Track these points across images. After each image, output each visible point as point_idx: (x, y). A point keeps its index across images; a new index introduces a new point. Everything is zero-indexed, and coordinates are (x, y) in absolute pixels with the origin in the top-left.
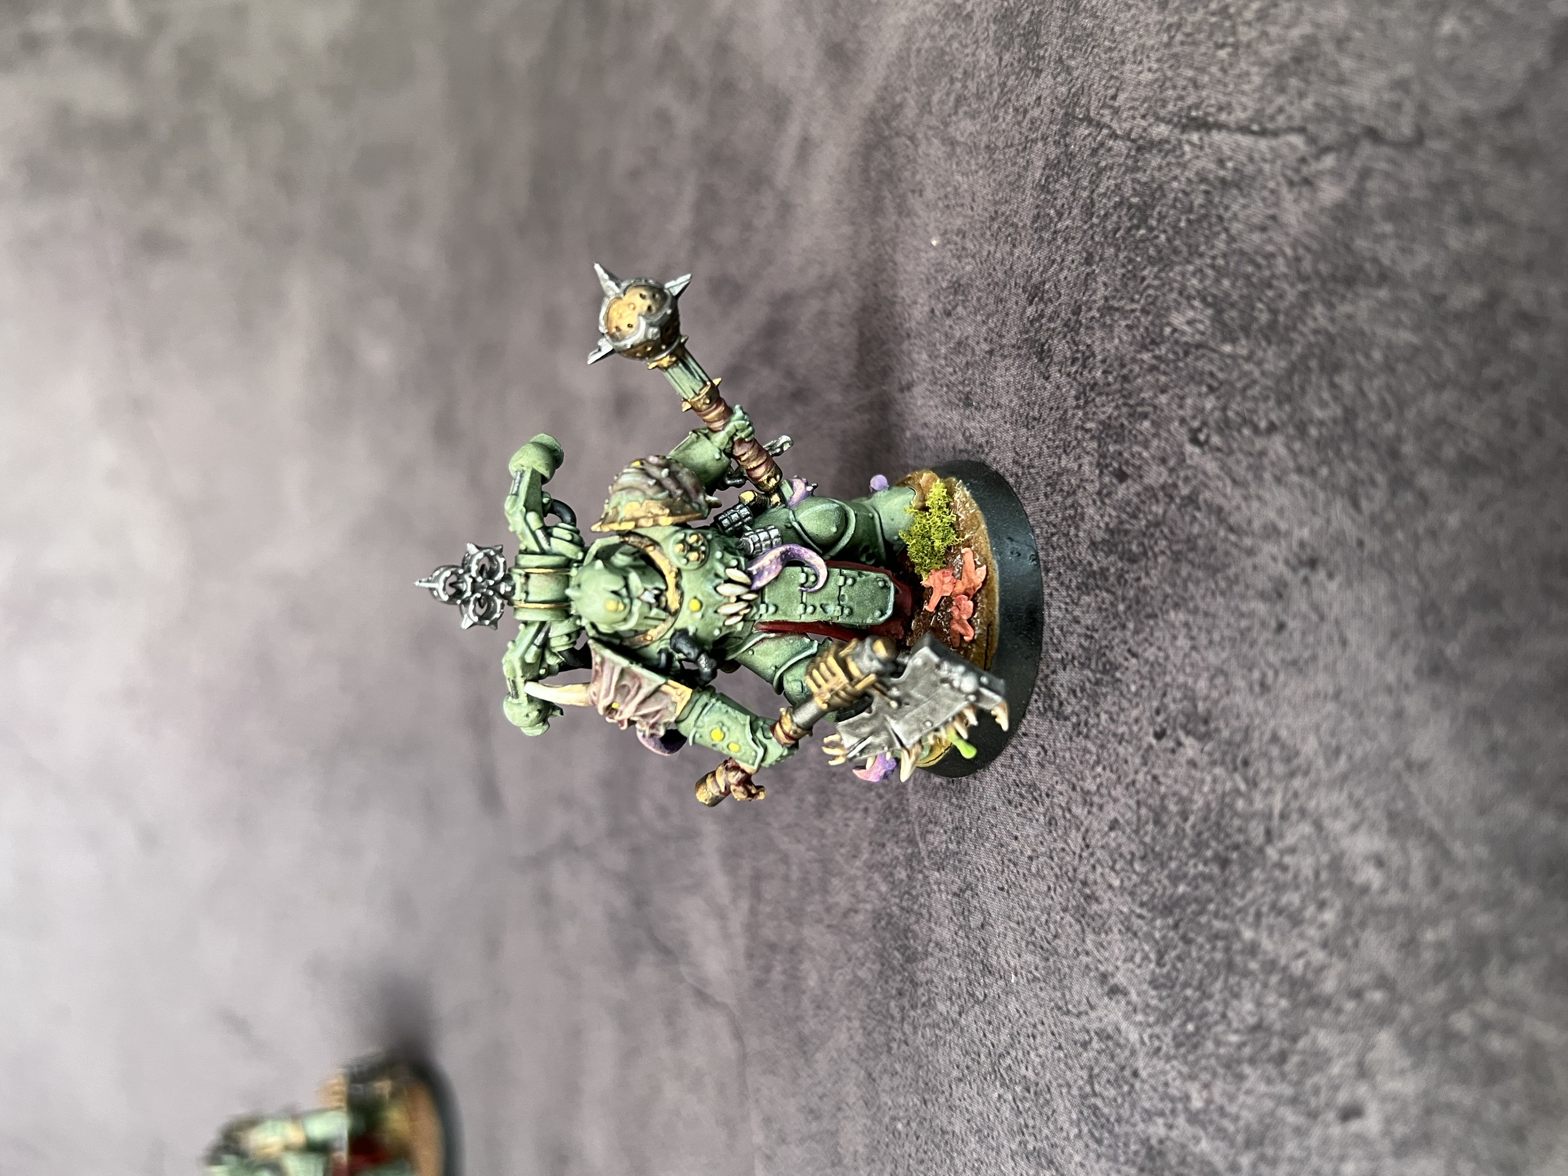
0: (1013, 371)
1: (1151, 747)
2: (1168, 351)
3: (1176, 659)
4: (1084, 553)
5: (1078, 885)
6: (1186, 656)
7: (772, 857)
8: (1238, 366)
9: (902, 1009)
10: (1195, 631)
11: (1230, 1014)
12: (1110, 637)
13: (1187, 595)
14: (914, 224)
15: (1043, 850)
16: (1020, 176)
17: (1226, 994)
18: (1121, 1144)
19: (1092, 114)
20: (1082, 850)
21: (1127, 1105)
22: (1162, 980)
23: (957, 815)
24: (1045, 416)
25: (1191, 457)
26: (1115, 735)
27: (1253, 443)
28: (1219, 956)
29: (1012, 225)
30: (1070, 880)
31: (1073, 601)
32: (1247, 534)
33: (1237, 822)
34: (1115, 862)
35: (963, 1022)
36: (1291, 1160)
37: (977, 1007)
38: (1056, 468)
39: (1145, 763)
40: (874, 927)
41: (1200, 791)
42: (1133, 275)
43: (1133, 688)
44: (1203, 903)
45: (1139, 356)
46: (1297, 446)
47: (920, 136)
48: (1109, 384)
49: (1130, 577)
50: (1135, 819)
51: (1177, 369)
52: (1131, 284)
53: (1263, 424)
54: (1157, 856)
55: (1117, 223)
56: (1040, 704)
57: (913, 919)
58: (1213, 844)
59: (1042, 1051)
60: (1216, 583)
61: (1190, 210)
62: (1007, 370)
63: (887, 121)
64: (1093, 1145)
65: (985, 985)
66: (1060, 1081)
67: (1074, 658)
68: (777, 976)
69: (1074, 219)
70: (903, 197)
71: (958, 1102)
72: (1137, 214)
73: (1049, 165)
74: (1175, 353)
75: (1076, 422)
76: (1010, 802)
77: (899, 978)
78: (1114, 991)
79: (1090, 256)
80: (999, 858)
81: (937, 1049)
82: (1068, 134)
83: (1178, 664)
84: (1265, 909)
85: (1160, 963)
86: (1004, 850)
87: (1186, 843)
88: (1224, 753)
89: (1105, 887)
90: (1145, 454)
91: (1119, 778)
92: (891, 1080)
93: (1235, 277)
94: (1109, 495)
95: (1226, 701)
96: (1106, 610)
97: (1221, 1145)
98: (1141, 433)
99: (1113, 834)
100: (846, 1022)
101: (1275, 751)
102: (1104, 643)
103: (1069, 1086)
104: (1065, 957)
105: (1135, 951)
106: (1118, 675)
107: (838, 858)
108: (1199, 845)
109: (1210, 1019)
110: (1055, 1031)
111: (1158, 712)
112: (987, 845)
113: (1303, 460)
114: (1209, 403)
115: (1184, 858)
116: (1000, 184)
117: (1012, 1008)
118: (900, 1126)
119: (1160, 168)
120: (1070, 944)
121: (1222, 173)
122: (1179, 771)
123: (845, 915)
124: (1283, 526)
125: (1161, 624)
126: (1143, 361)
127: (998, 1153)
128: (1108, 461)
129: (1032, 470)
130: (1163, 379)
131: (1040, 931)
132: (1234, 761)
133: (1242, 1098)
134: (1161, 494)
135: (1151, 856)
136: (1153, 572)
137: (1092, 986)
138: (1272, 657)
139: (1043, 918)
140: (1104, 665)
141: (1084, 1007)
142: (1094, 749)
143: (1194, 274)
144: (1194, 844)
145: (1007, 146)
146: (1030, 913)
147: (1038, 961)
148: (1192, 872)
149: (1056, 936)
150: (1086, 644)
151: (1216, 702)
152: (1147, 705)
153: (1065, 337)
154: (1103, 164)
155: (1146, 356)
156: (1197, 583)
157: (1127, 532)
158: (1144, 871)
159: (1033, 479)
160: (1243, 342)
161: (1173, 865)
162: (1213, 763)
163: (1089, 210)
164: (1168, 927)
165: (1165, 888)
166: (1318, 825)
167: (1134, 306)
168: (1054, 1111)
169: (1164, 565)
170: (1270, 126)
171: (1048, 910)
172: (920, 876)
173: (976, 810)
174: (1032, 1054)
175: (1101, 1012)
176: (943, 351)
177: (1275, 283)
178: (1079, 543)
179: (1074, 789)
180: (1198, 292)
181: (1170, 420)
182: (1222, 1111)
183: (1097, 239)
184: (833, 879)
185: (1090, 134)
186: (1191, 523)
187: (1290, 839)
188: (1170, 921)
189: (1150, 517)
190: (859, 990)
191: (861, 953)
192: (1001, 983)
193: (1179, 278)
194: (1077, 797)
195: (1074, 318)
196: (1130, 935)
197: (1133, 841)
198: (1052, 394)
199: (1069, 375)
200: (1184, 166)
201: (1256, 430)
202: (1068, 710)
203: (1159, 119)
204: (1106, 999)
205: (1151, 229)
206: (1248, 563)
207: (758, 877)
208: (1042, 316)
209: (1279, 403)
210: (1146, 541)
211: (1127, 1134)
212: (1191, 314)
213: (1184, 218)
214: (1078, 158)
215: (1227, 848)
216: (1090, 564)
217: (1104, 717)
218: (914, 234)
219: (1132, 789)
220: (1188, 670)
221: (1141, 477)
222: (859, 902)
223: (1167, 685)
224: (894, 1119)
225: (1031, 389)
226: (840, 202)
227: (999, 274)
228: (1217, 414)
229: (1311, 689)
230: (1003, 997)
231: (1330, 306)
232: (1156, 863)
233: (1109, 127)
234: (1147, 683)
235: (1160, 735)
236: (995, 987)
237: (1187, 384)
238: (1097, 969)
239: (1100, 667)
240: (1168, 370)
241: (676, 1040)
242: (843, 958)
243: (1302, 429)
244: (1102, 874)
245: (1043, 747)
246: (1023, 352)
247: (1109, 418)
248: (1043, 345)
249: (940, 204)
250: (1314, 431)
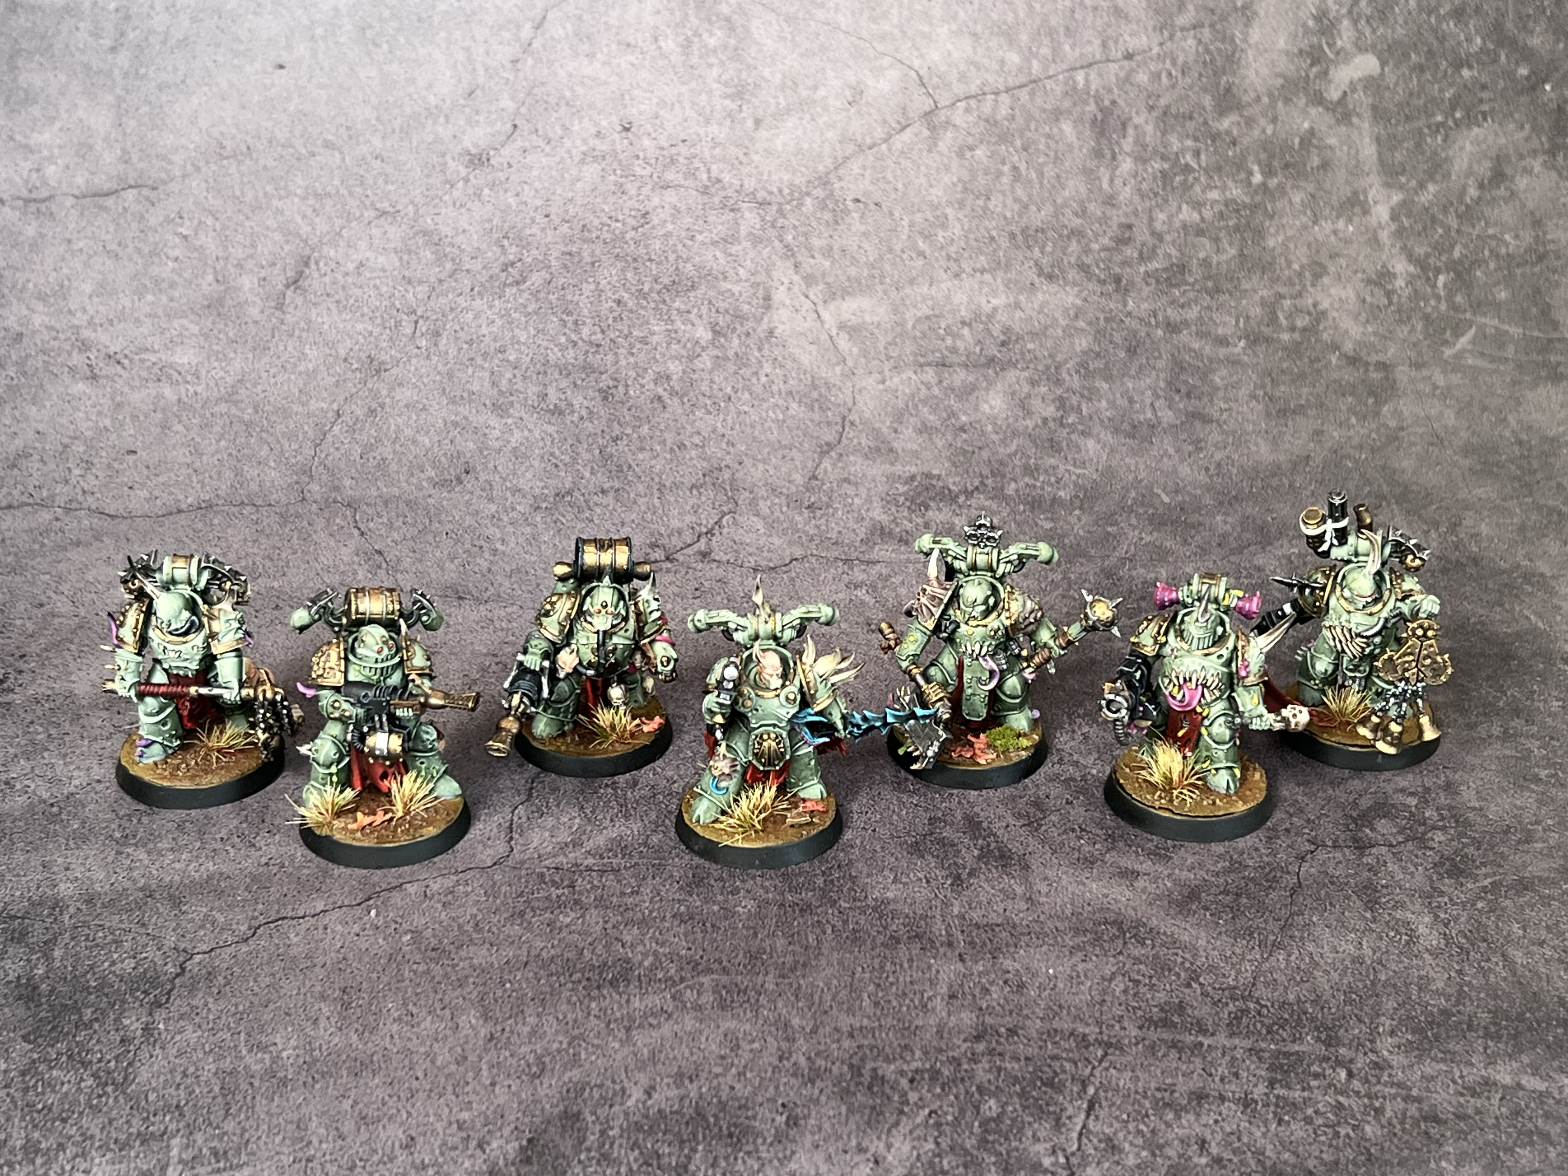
19: (1108, 1057)
25: (923, 1110)
27: (931, 1135)
32: (887, 1136)
33: (751, 1140)
46: (930, 1154)
53: (940, 1140)
54: (724, 1108)
58: (738, 1131)
90: (924, 1090)
94: (902, 1076)
98: (934, 1088)
135: (722, 1105)
137: (645, 1082)
138: (831, 1149)
141: (633, 1079)
148: (721, 1123)
151: (805, 1128)
155: (974, 1089)
158: (714, 1102)
162: (776, 1128)
170: (1084, 1136)
175: (634, 1088)
188: (694, 1115)
203: (1097, 1090)
233: (1099, 1066)
235: (783, 1105)
250: (937, 1160)
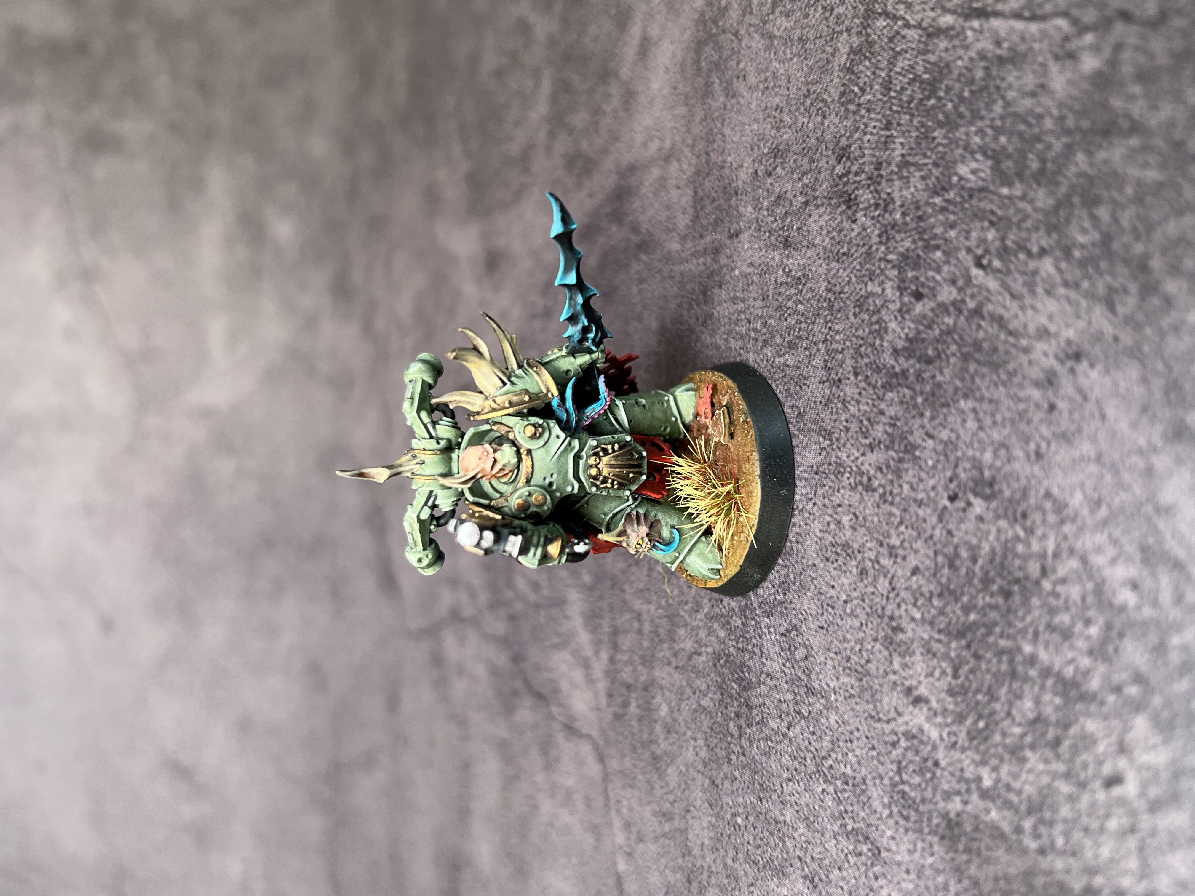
0: (826, 217)
1: (945, 508)
2: (956, 195)
3: (966, 437)
4: (888, 359)
5: (886, 620)
6: (974, 434)
7: (627, 616)
8: (1014, 204)
9: (740, 728)
10: (981, 415)
11: (1014, 712)
12: (910, 424)
13: (973, 387)
14: (738, 103)
15: (856, 594)
16: (828, 61)
17: (1011, 696)
18: (925, 819)
19: (889, 9)
20: (889, 592)
21: (929, 789)
22: (956, 689)
23: (783, 573)
24: (853, 252)
25: (976, 277)
26: (915, 500)
27: (1026, 264)
28: (1004, 667)
29: (822, 100)
30: (879, 616)
31: (878, 398)
32: (1023, 336)
33: (1017, 562)
34: (916, 600)
35: (791, 734)
36: (1065, 821)
37: (802, 722)
38: (863, 293)
39: (940, 520)
40: (715, 665)
41: (987, 539)
42: (926, 137)
43: (930, 463)
44: (990, 628)
45: (931, 200)
46: (1063, 265)
47: (742, 32)
48: (906, 224)
49: (926, 375)
50: (933, 565)
51: (963, 209)
52: (924, 143)
53: (1035, 249)
54: (952, 593)
55: (911, 95)
56: (852, 481)
57: (748, 656)
58: (999, 581)
59: (858, 752)
60: (999, 377)
61: (972, 82)
62: (820, 216)
63: (715, 22)
64: (902, 822)
65: (809, 704)
66: (874, 774)
67: (880, 442)
68: (633, 709)
69: (874, 94)
70: (729, 82)
71: (788, 798)
72: (929, 88)
73: (853, 51)
74: (962, 197)
75: (880, 254)
76: (827, 559)
77: (736, 704)
78: (918, 701)
79: (889, 122)
80: (819, 604)
81: (770, 757)
82: (868, 26)
83: (968, 442)
84: (1041, 628)
85: (955, 676)
86: (823, 597)
87: (976, 581)
88: (1006, 509)
89: (908, 619)
90: (938, 278)
91: (919, 534)
92: (732, 785)
93: (1010, 134)
94: (908, 311)
95: (1008, 468)
96: (907, 403)
97: (1008, 814)
98: (934, 261)
99: (914, 578)
100: (692, 742)
101: (1048, 505)
102: (906, 429)
103: (881, 778)
104: (876, 677)
105: (935, 668)
106: (917, 453)
107: (682, 613)
108: (986, 581)
109: (997, 717)
110: (869, 735)
111: (951, 480)
112: (809, 594)
113: (1069, 277)
114: (991, 235)
115: (974, 593)
116: (812, 69)
117: (832, 720)
118: (739, 820)
119: (946, 50)
120: (880, 666)
121: (999, 52)
122: (970, 525)
123: (690, 658)
124: (1052, 328)
125: (953, 411)
126: (935, 204)
127: (822, 835)
128: (907, 285)
129: (843, 296)
130: (952, 217)
131: (855, 658)
132: (1015, 514)
133: (1024, 776)
134: (951, 309)
135: (946, 593)
136: (946, 371)
137: (899, 698)
138: (1045, 431)
139: (858, 648)
140: (906, 446)
141: (892, 715)
142: (897, 512)
143: (976, 133)
144: (982, 581)
145: (817, 38)
146: (846, 645)
147: (853, 681)
148: (981, 603)
149: (868, 661)
150: (890, 430)
151: (999, 470)
152: (942, 475)
153: (869, 187)
154: (899, 48)
155: (937, 200)
156: (983, 377)
157: (923, 340)
158: (941, 605)
159: (844, 302)
160: (1018, 185)
161: (965, 599)
162: (998, 517)
163: (887, 86)
164: (962, 648)
165: (958, 617)
166: (1084, 561)
167: (927, 161)
168: (869, 798)
169: (955, 365)
170: (1039, 12)
171: (861, 642)
172: (753, 623)
173: (799, 567)
174: (850, 755)
175: (906, 718)
176: (765, 204)
177: (1043, 137)
178: (883, 351)
179: (881, 545)
180: (980, 147)
181: (958, 249)
182: (1008, 788)
183: (895, 108)
184: (678, 631)
185: (887, 26)
186: (977, 330)
187: (1062, 571)
188: (963, 642)
189: (943, 327)
190: (703, 716)
191: (704, 687)
192: (823, 701)
193: (964, 137)
194: (884, 551)
195: (876, 173)
196: (930, 656)
197: (931, 582)
198: (859, 234)
199: (872, 218)
200: (967, 48)
201: (1030, 254)
202: (876, 483)
203: (945, 11)
204: (911, 708)
205: (940, 99)
206: (1024, 359)
207: (615, 632)
208: (849, 172)
209: (1049, 233)
210: (940, 347)
211: (930, 812)
212: (974, 165)
213: (967, 89)
214: (878, 45)
215: (1009, 583)
216: (893, 367)
217: (906, 487)
218: (739, 111)
219: (931, 543)
220: (976, 445)
221: (935, 296)
222: (700, 646)
223: (958, 459)
224: (734, 815)
225: (840, 231)
226: (675, 88)
227: (813, 141)
228: (997, 243)
229: (1077, 454)
230: (824, 712)
231: (1090, 154)
232: (951, 599)
233: (903, 19)
234: (942, 458)
235: (953, 498)
236: (818, 705)
237: (972, 221)
238: (903, 684)
239: (902, 448)
240: (955, 210)
241: (550, 766)
242: (688, 691)
243: (1067, 252)
244: (906, 610)
245: (855, 514)
246: (833, 201)
247: (908, 250)
248: (850, 195)
249: (761, 86)
250: (1077, 254)
